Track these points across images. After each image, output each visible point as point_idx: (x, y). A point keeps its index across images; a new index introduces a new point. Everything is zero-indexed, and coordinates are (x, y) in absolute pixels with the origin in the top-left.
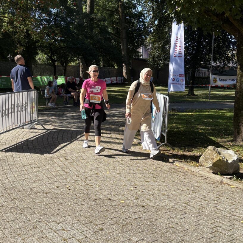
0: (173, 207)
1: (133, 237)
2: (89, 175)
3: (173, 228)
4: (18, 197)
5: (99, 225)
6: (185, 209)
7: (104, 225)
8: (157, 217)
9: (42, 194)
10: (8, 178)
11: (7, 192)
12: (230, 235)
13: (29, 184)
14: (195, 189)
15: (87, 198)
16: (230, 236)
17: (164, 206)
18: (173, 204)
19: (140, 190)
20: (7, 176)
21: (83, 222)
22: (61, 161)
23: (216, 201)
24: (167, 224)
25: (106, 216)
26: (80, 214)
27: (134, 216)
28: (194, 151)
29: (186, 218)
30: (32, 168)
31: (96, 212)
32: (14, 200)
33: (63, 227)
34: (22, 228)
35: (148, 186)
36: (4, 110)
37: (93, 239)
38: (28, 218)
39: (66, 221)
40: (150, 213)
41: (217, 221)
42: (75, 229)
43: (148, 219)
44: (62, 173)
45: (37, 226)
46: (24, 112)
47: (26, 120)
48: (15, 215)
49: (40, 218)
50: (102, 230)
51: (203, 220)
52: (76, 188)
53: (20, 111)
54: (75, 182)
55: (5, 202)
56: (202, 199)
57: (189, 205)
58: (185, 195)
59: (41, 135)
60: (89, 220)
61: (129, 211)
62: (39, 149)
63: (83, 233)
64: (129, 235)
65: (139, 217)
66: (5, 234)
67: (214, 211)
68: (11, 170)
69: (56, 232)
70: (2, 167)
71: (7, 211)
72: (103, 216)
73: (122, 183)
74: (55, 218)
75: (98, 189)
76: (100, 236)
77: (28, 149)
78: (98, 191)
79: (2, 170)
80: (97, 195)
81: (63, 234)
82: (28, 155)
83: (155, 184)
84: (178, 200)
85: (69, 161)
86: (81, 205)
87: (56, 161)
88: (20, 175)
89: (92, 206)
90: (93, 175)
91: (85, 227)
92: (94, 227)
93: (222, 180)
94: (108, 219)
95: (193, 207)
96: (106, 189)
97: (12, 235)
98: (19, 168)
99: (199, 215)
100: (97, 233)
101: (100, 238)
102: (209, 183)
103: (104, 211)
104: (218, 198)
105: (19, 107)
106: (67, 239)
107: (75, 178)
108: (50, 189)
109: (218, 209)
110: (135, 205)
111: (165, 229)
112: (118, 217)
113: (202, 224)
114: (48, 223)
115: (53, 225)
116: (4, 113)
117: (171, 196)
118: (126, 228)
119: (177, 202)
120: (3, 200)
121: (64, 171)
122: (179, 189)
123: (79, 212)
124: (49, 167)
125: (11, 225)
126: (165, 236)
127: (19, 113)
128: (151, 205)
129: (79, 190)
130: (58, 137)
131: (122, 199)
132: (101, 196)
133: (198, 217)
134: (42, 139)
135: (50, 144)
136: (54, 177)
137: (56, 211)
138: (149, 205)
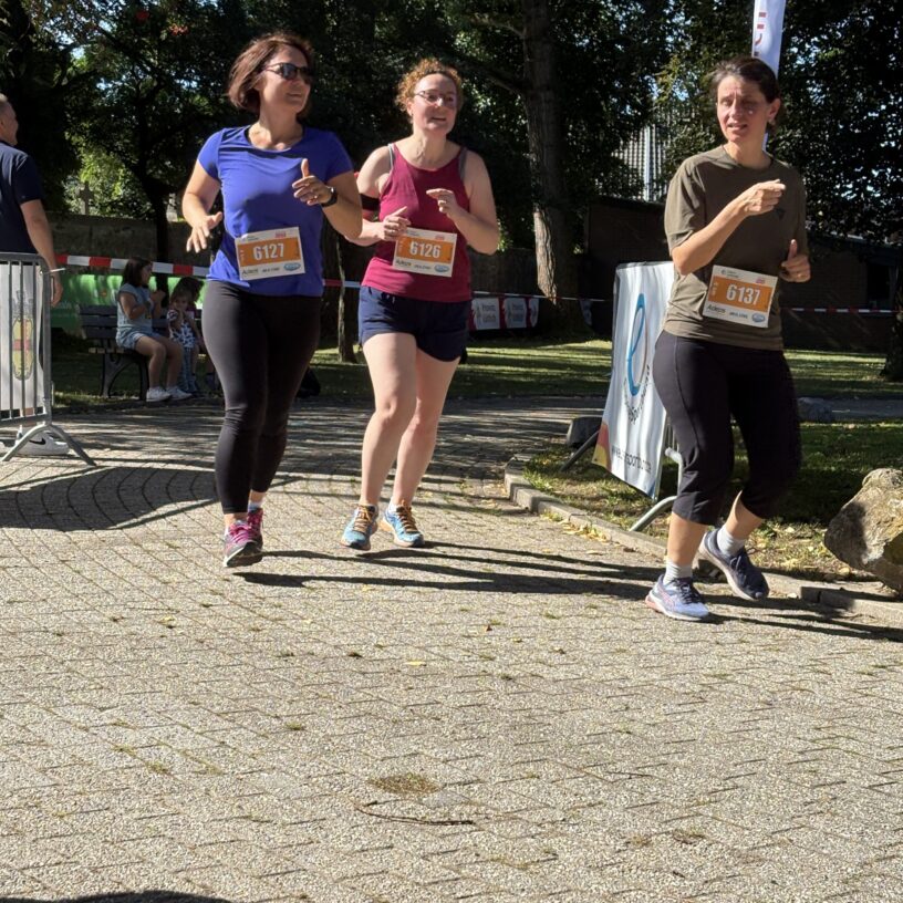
0: (651, 684)
1: (432, 749)
3: (629, 733)
5: (288, 716)
6: (707, 689)
7: (312, 718)
8: (566, 706)
9: (38, 636)
15: (247, 649)
17: (609, 681)
18: (655, 677)
19: (508, 639)
21: (216, 710)
22: (148, 552)
23: (870, 674)
24: (603, 724)
25: (325, 698)
26: (208, 690)
27: (452, 701)
29: (700, 711)
31: (281, 685)
33: (121, 718)
35: (553, 629)
37: (251, 750)
39: (140, 703)
40: (533, 695)
41: (845, 725)
42: (177, 723)
43: (520, 710)
44: (146, 583)
49: (21, 696)
50: (298, 729)
51: (781, 720)
52: (204, 625)
54: (203, 608)
56: (801, 667)
57: (730, 682)
58: (725, 657)
60: (247, 706)
61: (437, 687)
62: (47, 518)
63: (208, 734)
64: (417, 744)
65: (481, 703)
69: (85, 729)
72: (311, 696)
73: (430, 619)
74: (87, 697)
75: (306, 629)
76: (283, 745)
78: (305, 634)
80: (298, 645)
81: (119, 735)
83: (585, 624)
84: (682, 668)
85: (188, 552)
86: (219, 666)
87: (121, 552)
89: (268, 671)
90: (295, 592)
91: (221, 720)
92: (262, 722)
94: (331, 703)
95: (749, 686)
96: (345, 630)
99: (768, 707)
100: (272, 736)
101: (284, 748)
103: (320, 685)
106: (135, 748)
107: (207, 598)
108: (78, 623)
110: (473, 674)
112: (382, 700)
113: (769, 728)
114: (56, 707)
115: (76, 715)
117: (654, 657)
118: (408, 727)
119: (674, 672)
121: (155, 577)
122: (702, 641)
123: (202, 684)
124: (85, 565)
126: (583, 750)
128: (545, 676)
129: (216, 631)
130: (147, 485)
131: (414, 658)
132: (317, 648)
133: (761, 712)
134: (66, 490)
135: (104, 503)
136: (107, 592)
137: (97, 680)
138: (537, 676)
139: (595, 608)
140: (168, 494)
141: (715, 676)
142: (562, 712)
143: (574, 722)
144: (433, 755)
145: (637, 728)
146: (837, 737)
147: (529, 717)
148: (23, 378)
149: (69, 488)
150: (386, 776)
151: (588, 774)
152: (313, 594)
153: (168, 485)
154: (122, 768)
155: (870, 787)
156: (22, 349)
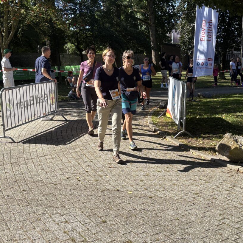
0: (182, 198)
1: (134, 229)
2: (102, 165)
3: (178, 219)
4: (28, 189)
5: (103, 216)
6: (194, 199)
7: (108, 217)
8: (164, 209)
9: (51, 185)
10: (21, 170)
11: (18, 184)
12: (237, 227)
13: (41, 176)
14: (208, 179)
15: (95, 189)
16: (237, 229)
17: (172, 197)
18: (183, 195)
19: (150, 181)
20: (20, 168)
21: (87, 214)
22: (76, 152)
23: (229, 191)
24: (172, 216)
25: (111, 208)
26: (86, 206)
27: (139, 208)
28: (214, 139)
29: (193, 209)
30: (46, 159)
31: (101, 203)
32: (23, 192)
33: (66, 219)
34: (26, 220)
35: (159, 177)
36: (22, 102)
37: (94, 231)
38: (34, 210)
39: (71, 213)
40: (156, 204)
41: (226, 213)
42: (78, 221)
43: (154, 211)
44: (75, 163)
45: (40, 219)
46: (44, 103)
47: (46, 111)
48: (21, 208)
49: (45, 210)
50: (105, 222)
51: (212, 212)
52: (86, 179)
53: (39, 103)
54: (86, 172)
55: (14, 194)
56: (214, 189)
57: (199, 196)
58: (197, 186)
59: (61, 125)
60: (94, 212)
61: (135, 202)
62: (57, 140)
63: (85, 225)
64: (131, 227)
65: (145, 208)
66: (8, 227)
67: (225, 202)
68: (25, 162)
69: (58, 224)
70: (17, 158)
71: (15, 203)
72: (108, 207)
73: (134, 174)
74: (59, 210)
75: (108, 180)
76: (102, 229)
77: (45, 140)
78: (107, 182)
79: (17, 161)
80: (106, 186)
81: (65, 226)
82: (45, 146)
83: (167, 174)
84: (188, 191)
85: (84, 151)
86: (88, 196)
87: (71, 152)
88: (33, 166)
89: (99, 197)
90: (105, 165)
91: (88, 219)
92: (97, 219)
93: (239, 169)
94: (112, 210)
95: (203, 198)
96: (116, 180)
97: (15, 228)
98: (33, 160)
99: (208, 206)
100: (99, 225)
101: (102, 230)
102: (224, 172)
103: (110, 203)
104: (231, 188)
105: (39, 99)
106: (68, 232)
107: (87, 169)
108: (60, 180)
109: (229, 200)
110: (143, 196)
111: (170, 221)
112: (123, 208)
113: (209, 215)
114: (52, 215)
115: (57, 218)
116: (22, 105)
117: (182, 187)
118: (129, 220)
119: (186, 193)
120: (13, 191)
121: (77, 161)
122: (192, 179)
123: (85, 203)
124: (63, 158)
125: (16, 217)
126: (168, 228)
127: (38, 104)
128: (159, 196)
129: (88, 181)
130: (77, 127)
131: (130, 190)
132: (110, 187)
133: (207, 209)
134: (61, 130)
135: (69, 134)
136: (67, 168)
137: (62, 203)
138: (157, 196)
139: (168, 167)
140: (81, 130)
141: (195, 194)
142: (163, 211)
143: (166, 215)
144: (135, 232)
145: (180, 217)
146: (225, 218)
147: (156, 214)
148: (53, 105)
149: (62, 129)
150: (124, 241)
151: (170, 238)
152: (109, 165)
153: (81, 127)
154: (65, 240)
155: (234, 240)
156: (52, 99)
